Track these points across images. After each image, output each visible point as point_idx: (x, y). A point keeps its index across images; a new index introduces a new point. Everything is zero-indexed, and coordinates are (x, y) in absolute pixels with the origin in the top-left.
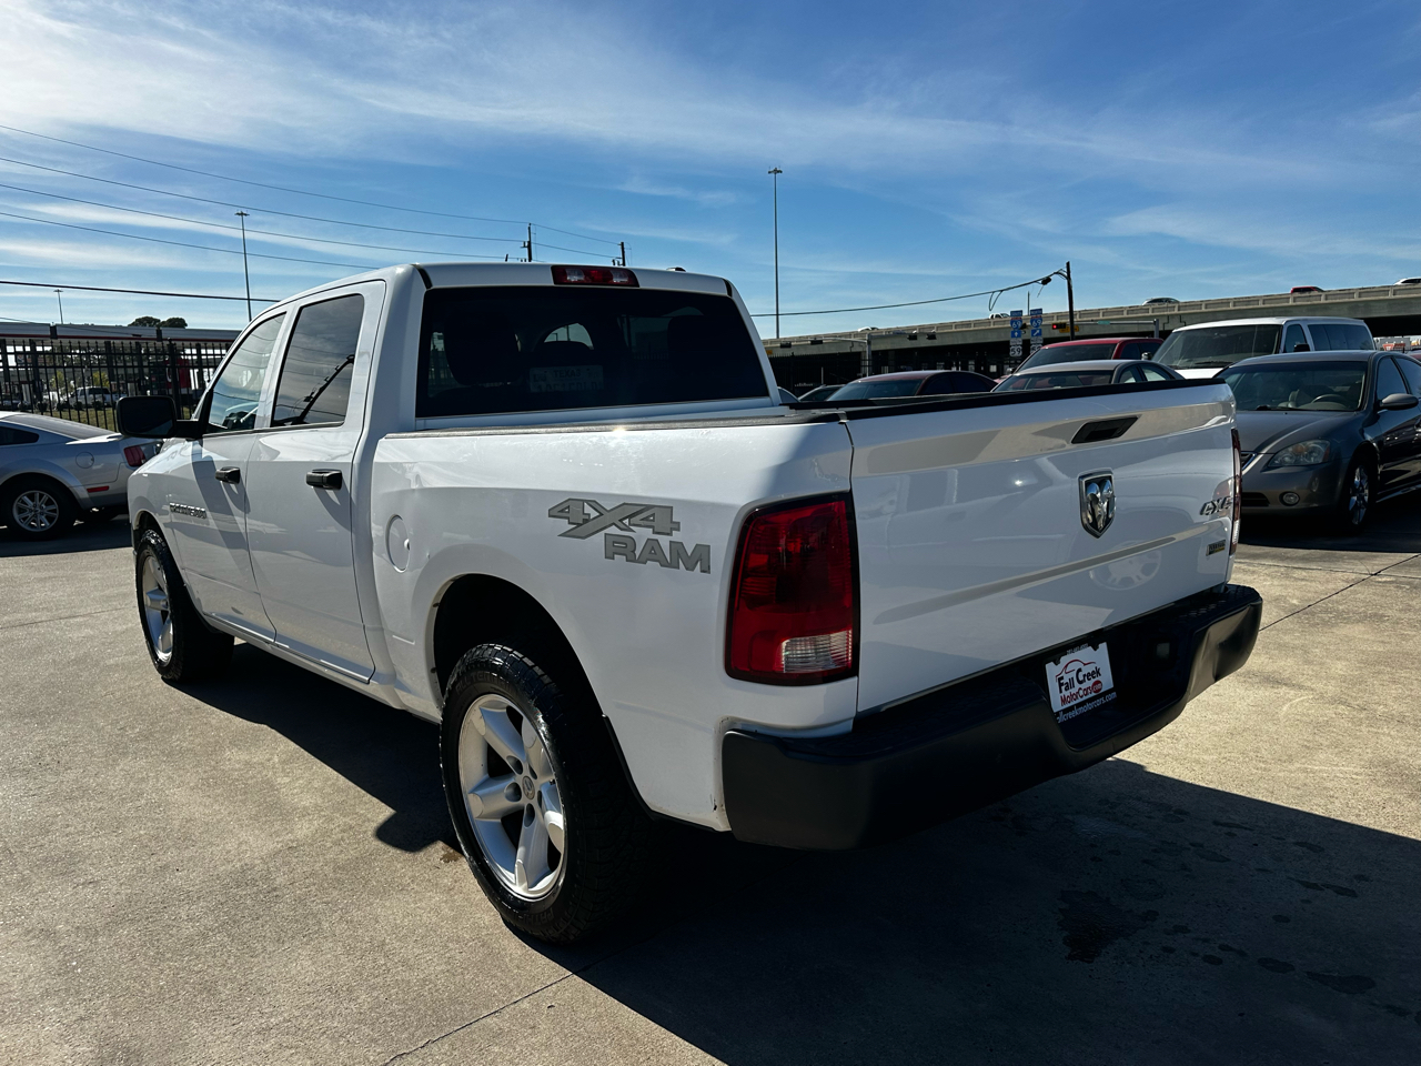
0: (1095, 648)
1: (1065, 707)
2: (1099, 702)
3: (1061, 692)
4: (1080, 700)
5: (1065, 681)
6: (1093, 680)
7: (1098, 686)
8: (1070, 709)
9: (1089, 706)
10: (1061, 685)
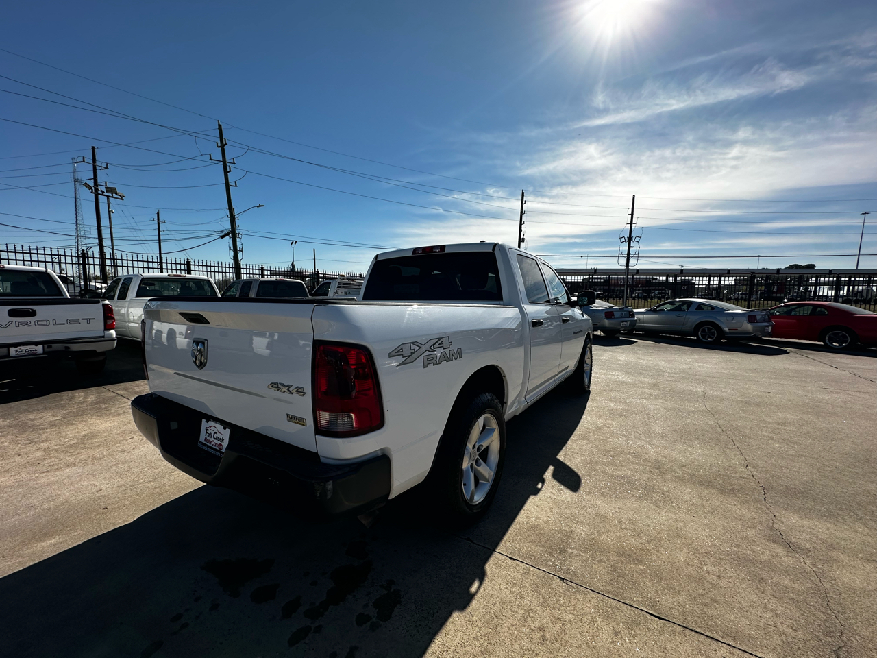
0: (225, 428)
1: (204, 443)
2: (217, 453)
3: (205, 435)
4: (211, 445)
5: (209, 432)
7: (221, 447)
8: (205, 445)
9: (211, 451)
10: (207, 433)
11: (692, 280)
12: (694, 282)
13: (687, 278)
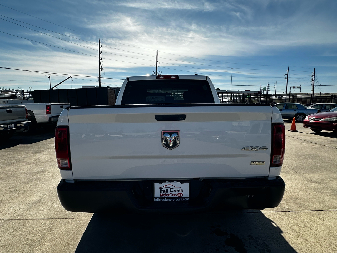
0: (182, 183)
1: (161, 197)
2: (179, 200)
3: (161, 192)
5: (164, 190)
6: (178, 193)
7: (181, 195)
11: (180, 94)
12: (181, 95)
13: (178, 94)
